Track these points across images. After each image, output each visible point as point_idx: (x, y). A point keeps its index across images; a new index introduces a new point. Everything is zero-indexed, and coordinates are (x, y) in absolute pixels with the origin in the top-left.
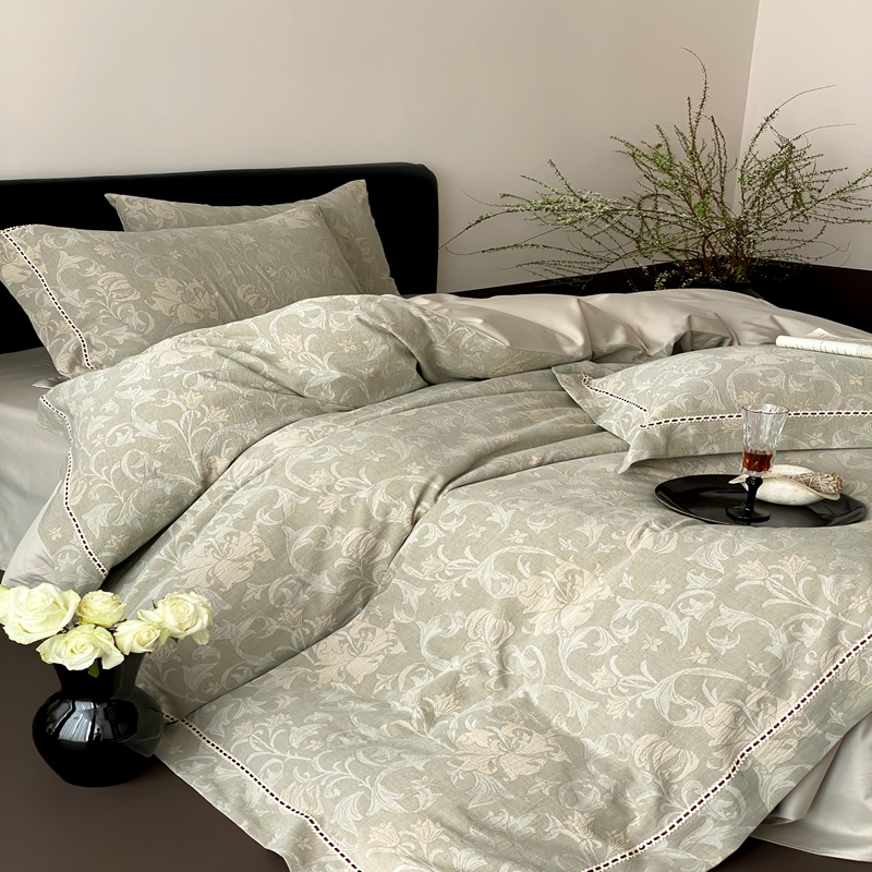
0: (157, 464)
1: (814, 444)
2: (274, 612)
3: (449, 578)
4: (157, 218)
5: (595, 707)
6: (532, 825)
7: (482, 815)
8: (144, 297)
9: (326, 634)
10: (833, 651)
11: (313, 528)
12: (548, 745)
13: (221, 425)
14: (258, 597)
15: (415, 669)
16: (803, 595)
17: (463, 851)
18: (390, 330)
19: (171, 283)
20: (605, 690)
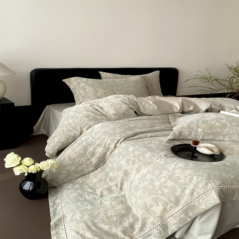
0: (71, 129)
1: (220, 139)
2: (81, 165)
3: (117, 162)
4: (108, 77)
5: (136, 200)
6: (109, 228)
7: (97, 224)
8: (95, 93)
9: (93, 171)
10: (191, 197)
11: (94, 147)
12: (122, 208)
13: (86, 121)
14: (78, 161)
15: (104, 183)
16: (188, 181)
17: (88, 232)
18: (128, 103)
19: (102, 90)
20: (138, 197)
